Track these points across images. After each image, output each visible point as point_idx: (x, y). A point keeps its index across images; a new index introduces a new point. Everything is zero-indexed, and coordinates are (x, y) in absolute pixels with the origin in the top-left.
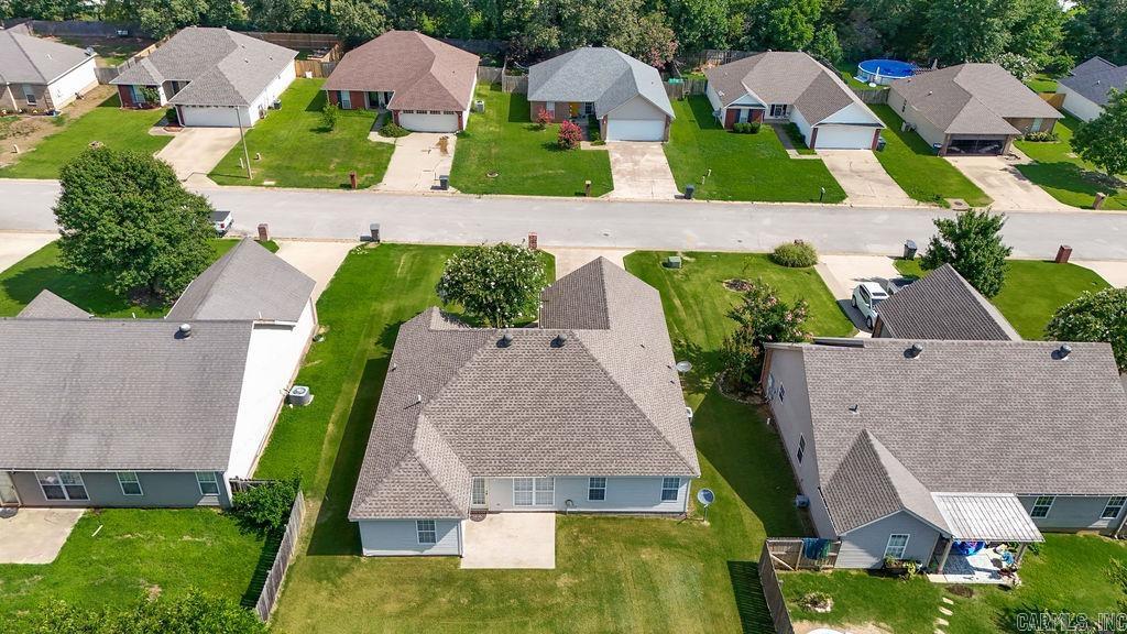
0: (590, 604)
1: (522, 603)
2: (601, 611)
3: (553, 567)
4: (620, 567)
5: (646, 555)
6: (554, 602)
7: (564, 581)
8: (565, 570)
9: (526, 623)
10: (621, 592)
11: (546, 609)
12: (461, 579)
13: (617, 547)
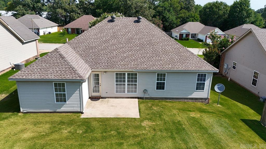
0: (165, 134)
1: (119, 133)
2: (173, 138)
3: (139, 117)
4: (179, 119)
5: (192, 115)
6: (141, 133)
7: (145, 123)
8: (146, 119)
9: (122, 144)
10: (184, 129)
11: (135, 136)
12: (80, 122)
13: (175, 111)
